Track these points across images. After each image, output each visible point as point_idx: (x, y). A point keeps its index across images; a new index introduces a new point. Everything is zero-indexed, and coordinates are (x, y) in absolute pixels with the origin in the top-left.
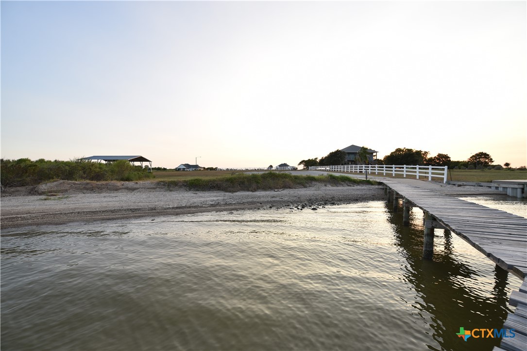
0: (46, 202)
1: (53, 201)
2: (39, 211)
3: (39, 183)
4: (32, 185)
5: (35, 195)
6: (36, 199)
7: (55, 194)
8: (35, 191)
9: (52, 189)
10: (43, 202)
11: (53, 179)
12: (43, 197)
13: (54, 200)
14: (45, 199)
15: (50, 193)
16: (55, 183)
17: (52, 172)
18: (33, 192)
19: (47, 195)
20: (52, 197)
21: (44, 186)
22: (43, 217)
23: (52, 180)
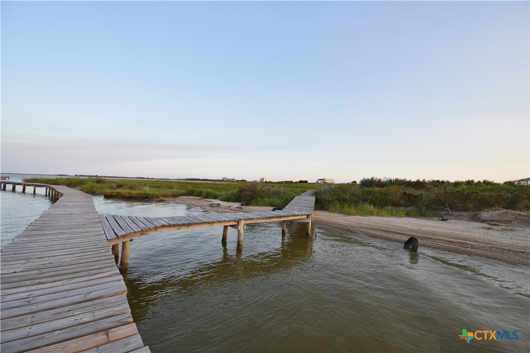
0: (489, 232)
1: (497, 232)
2: (485, 242)
3: (480, 210)
4: (474, 211)
5: (477, 222)
6: (478, 226)
7: (497, 223)
8: (477, 218)
9: (494, 218)
10: (487, 231)
11: (495, 207)
12: (485, 225)
13: (498, 230)
14: (488, 229)
15: (493, 223)
16: (497, 212)
17: (493, 200)
18: (475, 219)
19: (489, 224)
20: (495, 227)
21: (485, 213)
22: (491, 249)
23: (494, 209)
